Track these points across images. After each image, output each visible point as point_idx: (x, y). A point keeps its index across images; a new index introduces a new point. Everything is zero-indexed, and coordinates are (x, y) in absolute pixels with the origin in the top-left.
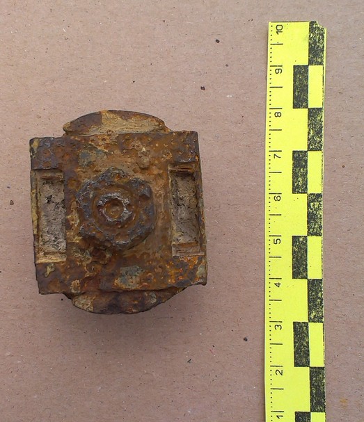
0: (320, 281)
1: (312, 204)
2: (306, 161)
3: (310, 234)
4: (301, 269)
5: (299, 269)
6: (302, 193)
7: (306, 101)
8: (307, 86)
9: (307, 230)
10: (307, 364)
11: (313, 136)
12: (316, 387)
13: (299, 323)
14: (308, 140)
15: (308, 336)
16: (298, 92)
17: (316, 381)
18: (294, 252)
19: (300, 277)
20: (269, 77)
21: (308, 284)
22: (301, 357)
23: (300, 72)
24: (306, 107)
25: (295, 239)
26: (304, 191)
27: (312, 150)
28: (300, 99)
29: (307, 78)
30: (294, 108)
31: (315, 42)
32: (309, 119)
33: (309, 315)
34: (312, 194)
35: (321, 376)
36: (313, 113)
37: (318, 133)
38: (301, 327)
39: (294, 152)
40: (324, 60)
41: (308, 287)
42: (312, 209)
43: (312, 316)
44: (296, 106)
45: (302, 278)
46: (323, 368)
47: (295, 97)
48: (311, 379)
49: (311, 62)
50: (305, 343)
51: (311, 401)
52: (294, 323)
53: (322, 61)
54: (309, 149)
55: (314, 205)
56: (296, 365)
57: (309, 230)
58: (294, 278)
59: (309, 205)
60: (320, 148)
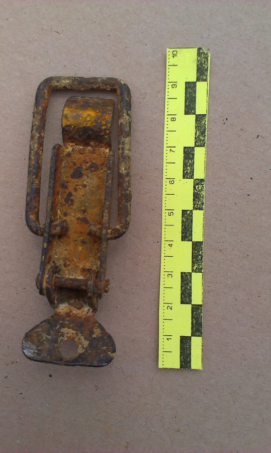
0: (201, 243)
1: (197, 187)
2: (193, 155)
3: (195, 208)
4: (188, 234)
5: (186, 233)
6: (189, 178)
7: (194, 109)
8: (195, 97)
9: (193, 206)
10: (190, 302)
11: (199, 136)
12: (196, 319)
13: (185, 273)
14: (195, 139)
15: (191, 282)
16: (189, 102)
17: (196, 314)
18: (183, 222)
19: (187, 240)
20: (167, 90)
21: (193, 245)
22: (186, 297)
23: (190, 87)
24: (194, 113)
25: (184, 212)
26: (192, 177)
27: (198, 146)
28: (190, 108)
29: (195, 92)
30: (185, 114)
31: (201, 64)
32: (196, 123)
33: (193, 267)
34: (197, 179)
35: (200, 311)
36: (199, 118)
37: (203, 133)
38: (187, 276)
39: (185, 148)
40: (208, 78)
41: (192, 247)
42: (197, 190)
43: (195, 268)
44: (186, 113)
45: (188, 241)
46: (201, 306)
47: (186, 106)
48: (192, 313)
49: (198, 80)
50: (188, 288)
51: (192, 328)
52: (181, 273)
53: (207, 78)
54: (196, 146)
55: (198, 187)
56: (182, 302)
57: (194, 206)
58: (182, 240)
59: (194, 187)
60: (204, 144)
